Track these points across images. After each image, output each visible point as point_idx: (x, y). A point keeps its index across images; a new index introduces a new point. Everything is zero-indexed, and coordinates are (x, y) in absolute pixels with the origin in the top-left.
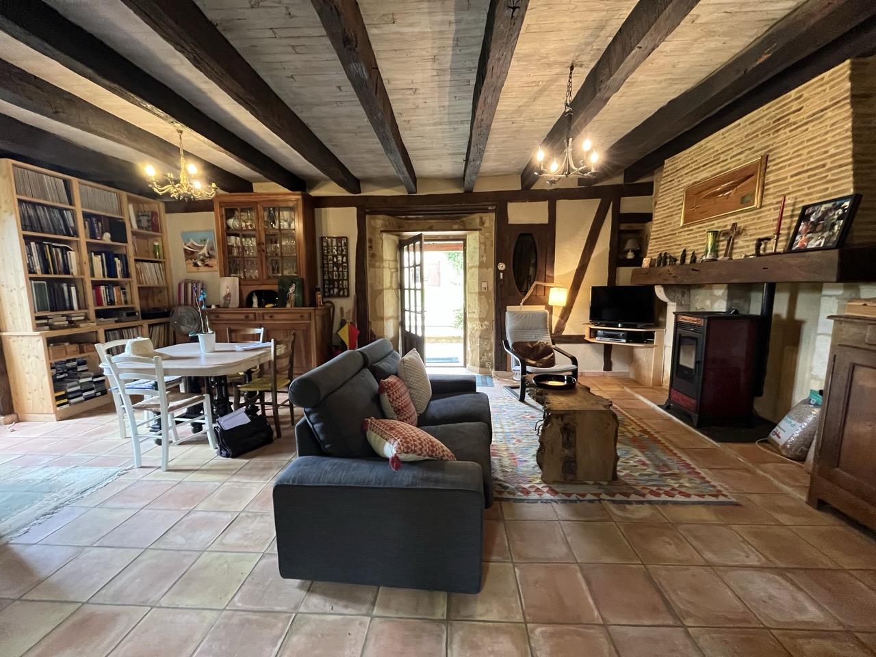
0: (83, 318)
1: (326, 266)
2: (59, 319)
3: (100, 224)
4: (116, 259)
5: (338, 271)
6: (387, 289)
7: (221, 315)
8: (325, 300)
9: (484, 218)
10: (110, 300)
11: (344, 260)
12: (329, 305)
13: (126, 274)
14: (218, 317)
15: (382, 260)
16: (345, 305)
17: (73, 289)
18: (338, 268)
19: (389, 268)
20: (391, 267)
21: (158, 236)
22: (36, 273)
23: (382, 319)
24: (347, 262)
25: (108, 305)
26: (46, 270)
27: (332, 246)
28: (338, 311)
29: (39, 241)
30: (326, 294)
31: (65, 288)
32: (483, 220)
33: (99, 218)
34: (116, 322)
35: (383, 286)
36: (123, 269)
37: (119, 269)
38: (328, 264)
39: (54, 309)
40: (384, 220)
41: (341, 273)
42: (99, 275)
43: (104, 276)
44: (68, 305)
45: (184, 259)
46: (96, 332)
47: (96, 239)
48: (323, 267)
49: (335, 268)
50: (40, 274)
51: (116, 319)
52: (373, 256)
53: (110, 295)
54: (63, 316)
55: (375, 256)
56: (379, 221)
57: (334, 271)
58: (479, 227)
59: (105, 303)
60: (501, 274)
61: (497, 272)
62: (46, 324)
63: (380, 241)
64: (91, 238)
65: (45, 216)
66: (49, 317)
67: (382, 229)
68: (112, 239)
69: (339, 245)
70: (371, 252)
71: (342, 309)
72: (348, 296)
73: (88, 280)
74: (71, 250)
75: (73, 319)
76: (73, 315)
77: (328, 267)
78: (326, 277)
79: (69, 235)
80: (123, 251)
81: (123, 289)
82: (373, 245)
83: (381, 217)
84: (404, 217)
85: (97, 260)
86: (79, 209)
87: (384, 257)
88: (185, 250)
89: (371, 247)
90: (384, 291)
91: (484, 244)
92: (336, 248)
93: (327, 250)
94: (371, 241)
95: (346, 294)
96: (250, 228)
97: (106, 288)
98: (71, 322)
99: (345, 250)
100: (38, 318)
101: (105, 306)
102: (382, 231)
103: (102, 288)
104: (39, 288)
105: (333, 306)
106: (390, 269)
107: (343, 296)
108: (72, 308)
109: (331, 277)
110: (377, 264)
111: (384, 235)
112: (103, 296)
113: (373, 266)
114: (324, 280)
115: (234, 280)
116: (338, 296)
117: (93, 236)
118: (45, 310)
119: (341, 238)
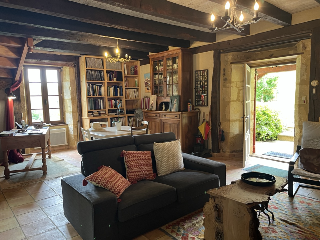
0: (104, 112)
1: (197, 87)
2: (96, 113)
3: (113, 74)
4: (118, 88)
5: (202, 90)
6: (233, 101)
7: (148, 114)
8: (196, 107)
9: (306, 43)
10: (115, 105)
11: (206, 84)
12: (197, 110)
13: (121, 95)
14: (147, 114)
15: (230, 82)
16: (205, 111)
17: (102, 101)
18: (202, 89)
19: (236, 87)
20: (238, 86)
21: (137, 77)
22: (91, 96)
23: (229, 121)
24: (207, 85)
25: (115, 107)
26: (94, 95)
27: (200, 76)
28: (202, 115)
29: (92, 84)
30: (197, 104)
31: (99, 101)
32: (306, 45)
33: (113, 72)
34: (115, 115)
35: (230, 100)
36: (120, 93)
37: (119, 92)
38: (198, 86)
39: (95, 109)
40: (233, 55)
41: (204, 91)
42: (112, 95)
43: (113, 96)
44: (99, 107)
45: (145, 86)
46: (107, 118)
47: (111, 81)
48: (195, 88)
49: (201, 89)
50: (92, 96)
51: (116, 114)
52: (225, 80)
53: (116, 103)
54: (98, 111)
55: (227, 79)
56: (229, 57)
57: (200, 90)
58: (302, 52)
59: (113, 107)
60: (314, 90)
61: (311, 88)
62: (92, 115)
63: (230, 70)
64: (110, 81)
65: (95, 74)
66: (93, 112)
67: (231, 62)
68: (117, 80)
69: (204, 74)
70: (225, 77)
71: (204, 113)
72: (207, 105)
73: (107, 98)
74: (102, 86)
75: (101, 113)
76: (101, 111)
77: (198, 88)
78: (197, 95)
79: (102, 80)
80: (121, 85)
81: (121, 101)
82: (226, 72)
83: (231, 53)
84: (248, 51)
85: (111, 89)
86: (105, 70)
87: (232, 80)
88: (145, 82)
89: (224, 74)
90: (231, 102)
91: (305, 64)
92: (202, 76)
93: (198, 78)
94: (224, 70)
95: (206, 104)
96: (162, 70)
97: (114, 101)
98: (99, 114)
99: (206, 78)
100: (89, 112)
101: (113, 108)
102: (231, 63)
103: (113, 100)
104: (91, 101)
105: (200, 111)
106: (238, 88)
107: (204, 106)
108: (101, 109)
109: (199, 94)
110: (228, 85)
111: (233, 65)
112: (113, 104)
113: (225, 86)
114: (195, 96)
115: (155, 97)
116: (202, 106)
117: (110, 80)
118: (92, 109)
119: (205, 70)
